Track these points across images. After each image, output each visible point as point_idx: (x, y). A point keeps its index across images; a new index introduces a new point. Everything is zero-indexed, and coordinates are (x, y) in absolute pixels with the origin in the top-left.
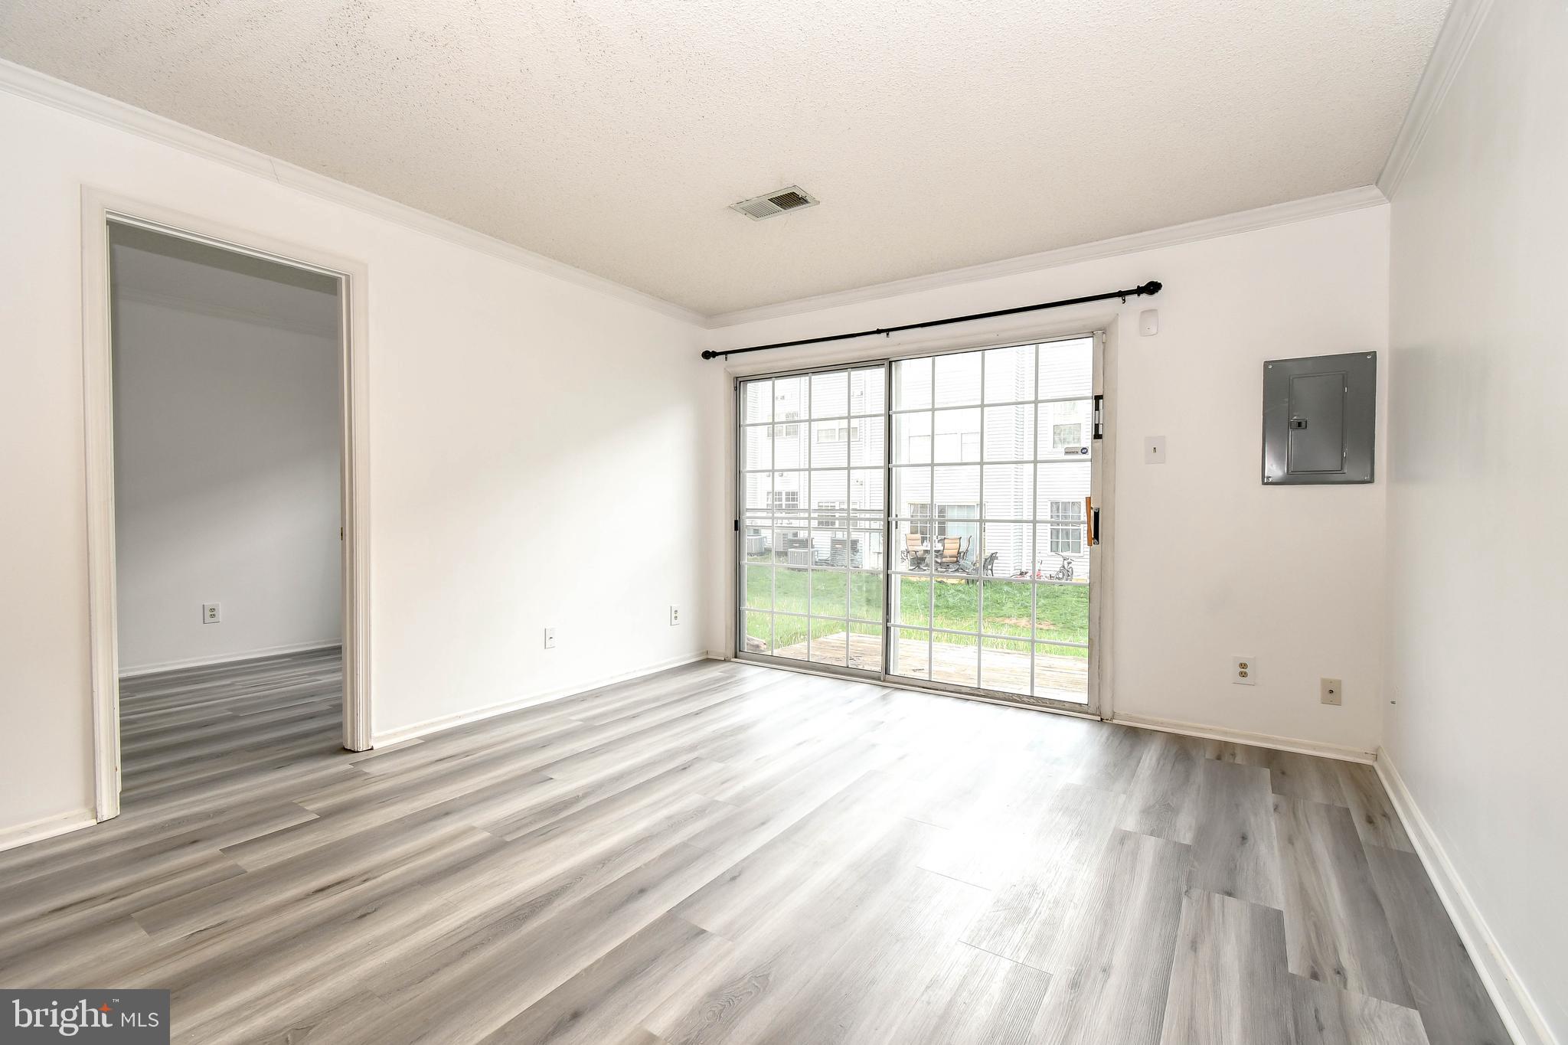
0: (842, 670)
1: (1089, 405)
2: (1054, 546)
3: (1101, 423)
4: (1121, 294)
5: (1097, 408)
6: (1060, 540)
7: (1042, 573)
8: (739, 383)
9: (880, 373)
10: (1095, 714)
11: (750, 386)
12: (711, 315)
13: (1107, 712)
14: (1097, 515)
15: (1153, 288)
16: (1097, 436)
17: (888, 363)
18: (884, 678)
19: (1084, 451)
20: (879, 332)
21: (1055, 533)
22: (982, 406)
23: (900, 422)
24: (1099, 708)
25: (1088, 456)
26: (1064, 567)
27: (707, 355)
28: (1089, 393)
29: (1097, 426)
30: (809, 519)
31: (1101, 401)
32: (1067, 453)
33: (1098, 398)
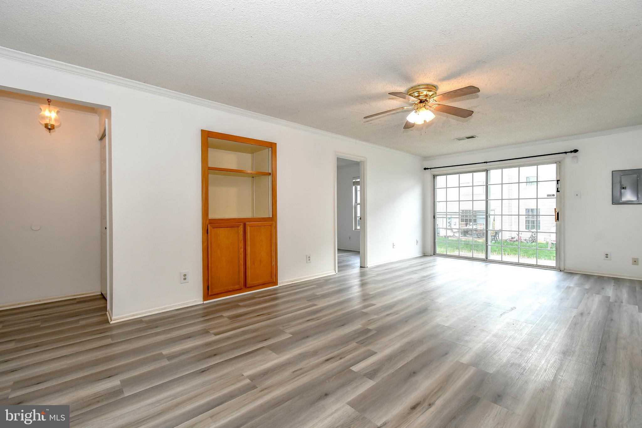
0: (471, 258)
1: (555, 182)
2: (527, 227)
3: (559, 187)
4: (566, 153)
5: (558, 183)
6: (530, 225)
7: (522, 238)
8: (434, 177)
9: (484, 173)
10: (558, 269)
11: (438, 177)
12: (425, 158)
13: (562, 268)
14: (558, 213)
15: (576, 151)
16: (558, 191)
17: (487, 171)
18: (486, 260)
19: (553, 195)
20: (484, 162)
21: (527, 222)
22: (519, 183)
23: (491, 188)
24: (559, 268)
25: (555, 197)
26: (532, 235)
27: (425, 169)
28: (555, 179)
29: (558, 189)
30: (459, 215)
31: (559, 182)
32: (547, 196)
33: (558, 181)
